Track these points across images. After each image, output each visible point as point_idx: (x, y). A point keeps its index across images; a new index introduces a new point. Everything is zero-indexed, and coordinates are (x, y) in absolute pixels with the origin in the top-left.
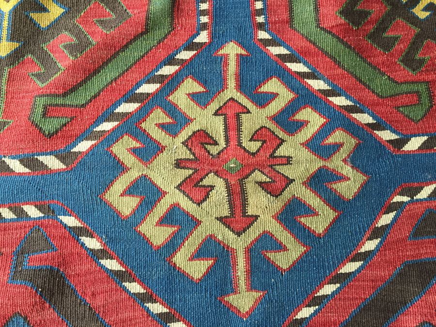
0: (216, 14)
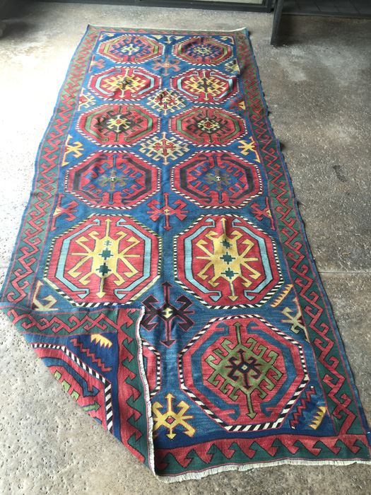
0: (161, 128)
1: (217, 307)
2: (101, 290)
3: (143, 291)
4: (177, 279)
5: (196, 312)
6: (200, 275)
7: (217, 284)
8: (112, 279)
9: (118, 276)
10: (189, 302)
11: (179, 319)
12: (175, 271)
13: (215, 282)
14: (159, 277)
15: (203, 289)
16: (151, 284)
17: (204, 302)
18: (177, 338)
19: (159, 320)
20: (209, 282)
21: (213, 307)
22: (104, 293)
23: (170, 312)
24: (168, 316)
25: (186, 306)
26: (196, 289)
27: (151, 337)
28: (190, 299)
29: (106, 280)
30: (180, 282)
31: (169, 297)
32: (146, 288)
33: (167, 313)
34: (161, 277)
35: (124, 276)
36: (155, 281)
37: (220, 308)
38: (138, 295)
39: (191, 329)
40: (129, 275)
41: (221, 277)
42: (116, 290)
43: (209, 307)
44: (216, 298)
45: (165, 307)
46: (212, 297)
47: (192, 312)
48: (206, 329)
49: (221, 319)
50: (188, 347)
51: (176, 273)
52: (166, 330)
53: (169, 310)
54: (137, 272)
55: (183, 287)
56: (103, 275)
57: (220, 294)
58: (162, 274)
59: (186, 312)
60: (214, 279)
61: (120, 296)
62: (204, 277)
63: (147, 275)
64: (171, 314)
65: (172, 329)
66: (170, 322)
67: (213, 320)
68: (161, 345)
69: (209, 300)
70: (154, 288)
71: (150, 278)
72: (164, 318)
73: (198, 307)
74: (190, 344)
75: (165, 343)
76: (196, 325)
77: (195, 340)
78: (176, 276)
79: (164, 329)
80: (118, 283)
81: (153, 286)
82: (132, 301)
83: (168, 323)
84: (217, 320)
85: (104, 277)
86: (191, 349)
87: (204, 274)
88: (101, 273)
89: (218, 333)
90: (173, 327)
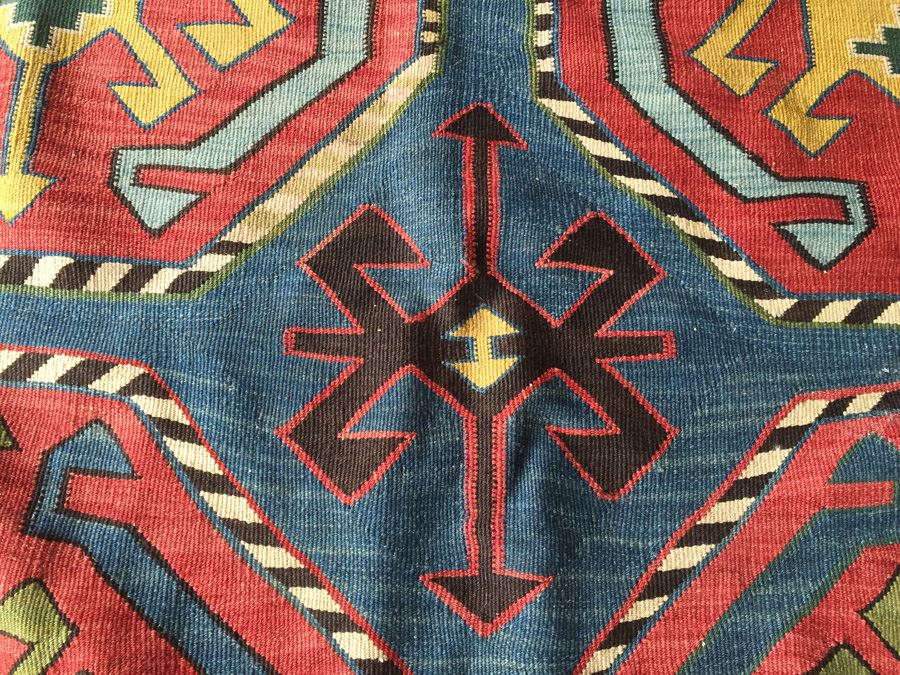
1: (836, 312)
2: (17, 155)
3: (317, 172)
4: (550, 86)
5: (685, 349)
6: (714, 54)
7: (830, 127)
8: (99, 70)
9: (147, 48)
10: (633, 270)
11: (566, 403)
12: (544, 23)
13: (819, 111)
14: (425, 66)
15: (733, 165)
16: (373, 122)
17: (739, 270)
18: (550, 568)
19: (420, 415)
20: (778, 113)
21: (806, 309)
22: (35, 185)
23: (501, 347)
24: (485, 371)
25: (607, 299)
26: (682, 163)
27: (360, 550)
28: (645, 247)
29: (55, 80)
30: (571, 110)
31: (496, 227)
32: (339, 152)
33: (483, 348)
34: (444, 65)
35: (187, 55)
36: (398, 94)
37: (853, 318)
38: (283, 204)
39: (645, 482)
40: (223, 43)
41: (854, 77)
42: (130, 159)
43: (776, 307)
44: (826, 242)
45: (465, 304)
46: (802, 232)
47: (653, 344)
48: (755, 486)
49: (865, 402)
50: (626, 634)
51: (544, 38)
52: (467, 488)
53: (490, 325)
54: (279, 22)
55: (595, 147)
56: (40, 38)
57: (857, 210)
58: (453, 48)
59: (611, 347)
60: (810, 89)
61: (157, 207)
62: (744, 77)
63: (345, 48)
64: (508, 363)
65: (512, 483)
66: (504, 424)
67: (805, 412)
68: (429, 606)
69: (779, 251)
70: (394, 152)
71: (368, 76)
72: (460, 388)
73: (696, 309)
74: (645, 609)
75: (461, 589)
76: (681, 449)
77: (678, 577)
78: (547, 65)
79: (452, 480)
80: (148, 105)
81: (384, 140)
82: (236, 248)
83: (484, 428)
84: (835, 410)
85: (47, 55)
86: (646, 645)
87: (739, 52)
88: (28, 27)
89: (845, 523)
90: (518, 463)
